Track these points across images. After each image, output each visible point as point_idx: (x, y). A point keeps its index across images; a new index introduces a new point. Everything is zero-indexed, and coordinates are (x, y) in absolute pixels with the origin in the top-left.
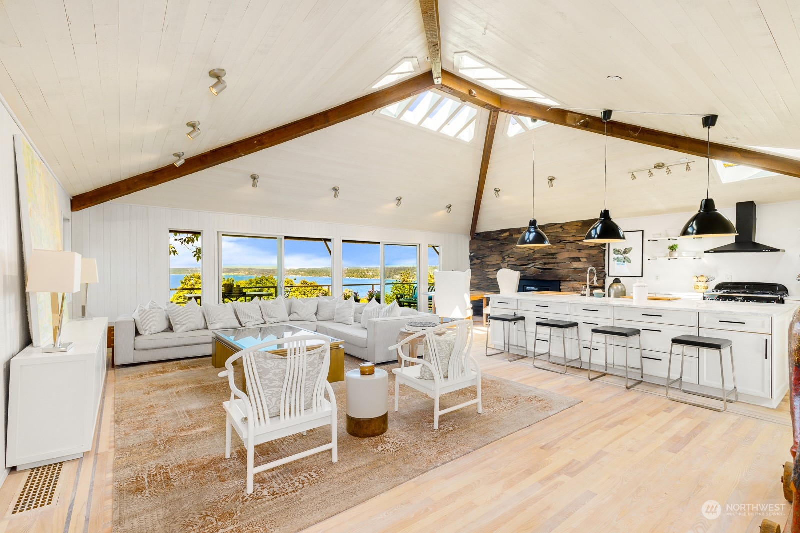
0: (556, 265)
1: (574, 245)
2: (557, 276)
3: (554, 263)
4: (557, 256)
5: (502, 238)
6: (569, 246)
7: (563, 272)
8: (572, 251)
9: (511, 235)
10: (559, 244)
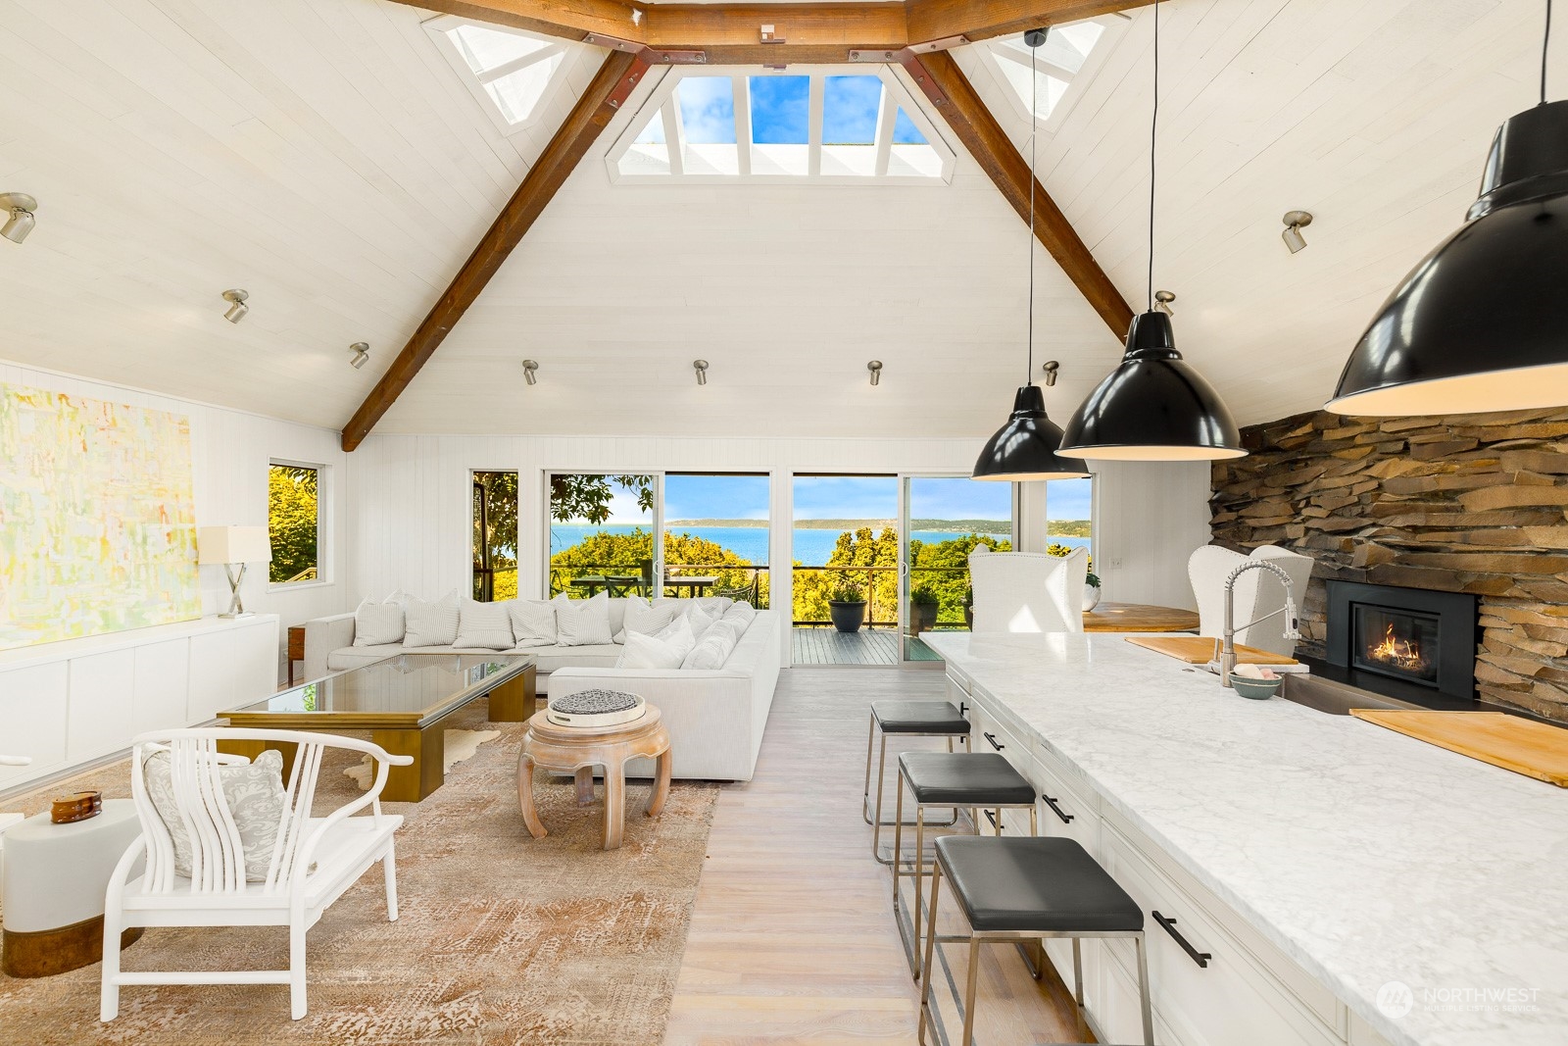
0: (1456, 535)
1: (1534, 459)
2: (1458, 575)
3: (1452, 529)
4: (1463, 499)
5: (1291, 443)
6: (1511, 463)
7: (1483, 563)
8: (1522, 482)
9: (1318, 433)
10: (1478, 453)
